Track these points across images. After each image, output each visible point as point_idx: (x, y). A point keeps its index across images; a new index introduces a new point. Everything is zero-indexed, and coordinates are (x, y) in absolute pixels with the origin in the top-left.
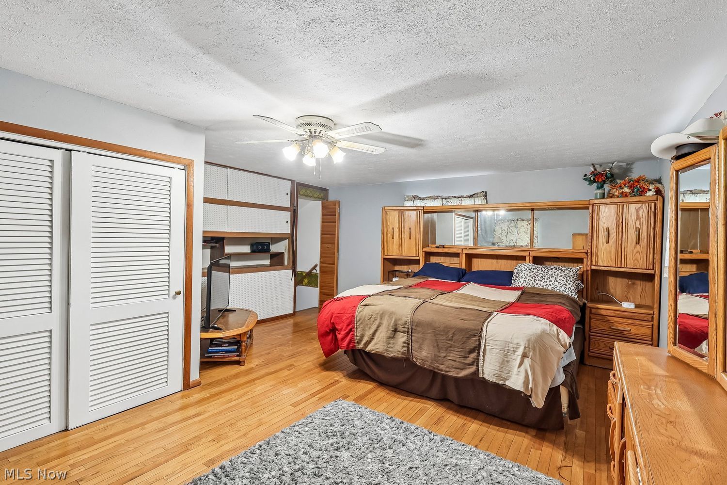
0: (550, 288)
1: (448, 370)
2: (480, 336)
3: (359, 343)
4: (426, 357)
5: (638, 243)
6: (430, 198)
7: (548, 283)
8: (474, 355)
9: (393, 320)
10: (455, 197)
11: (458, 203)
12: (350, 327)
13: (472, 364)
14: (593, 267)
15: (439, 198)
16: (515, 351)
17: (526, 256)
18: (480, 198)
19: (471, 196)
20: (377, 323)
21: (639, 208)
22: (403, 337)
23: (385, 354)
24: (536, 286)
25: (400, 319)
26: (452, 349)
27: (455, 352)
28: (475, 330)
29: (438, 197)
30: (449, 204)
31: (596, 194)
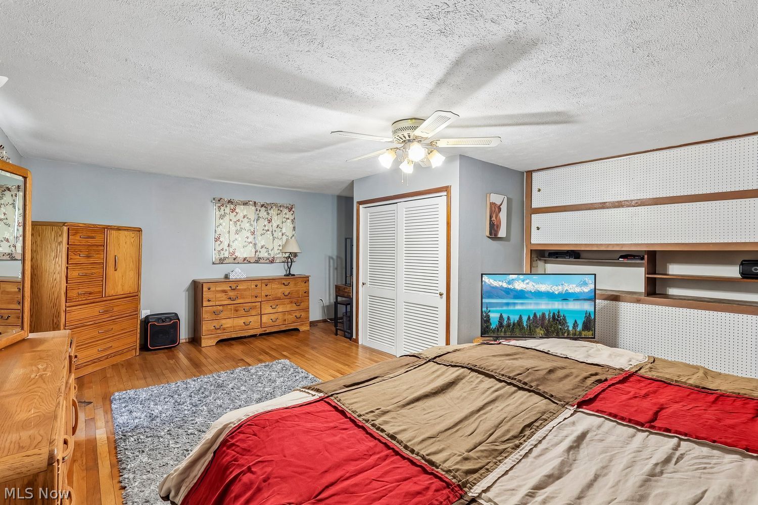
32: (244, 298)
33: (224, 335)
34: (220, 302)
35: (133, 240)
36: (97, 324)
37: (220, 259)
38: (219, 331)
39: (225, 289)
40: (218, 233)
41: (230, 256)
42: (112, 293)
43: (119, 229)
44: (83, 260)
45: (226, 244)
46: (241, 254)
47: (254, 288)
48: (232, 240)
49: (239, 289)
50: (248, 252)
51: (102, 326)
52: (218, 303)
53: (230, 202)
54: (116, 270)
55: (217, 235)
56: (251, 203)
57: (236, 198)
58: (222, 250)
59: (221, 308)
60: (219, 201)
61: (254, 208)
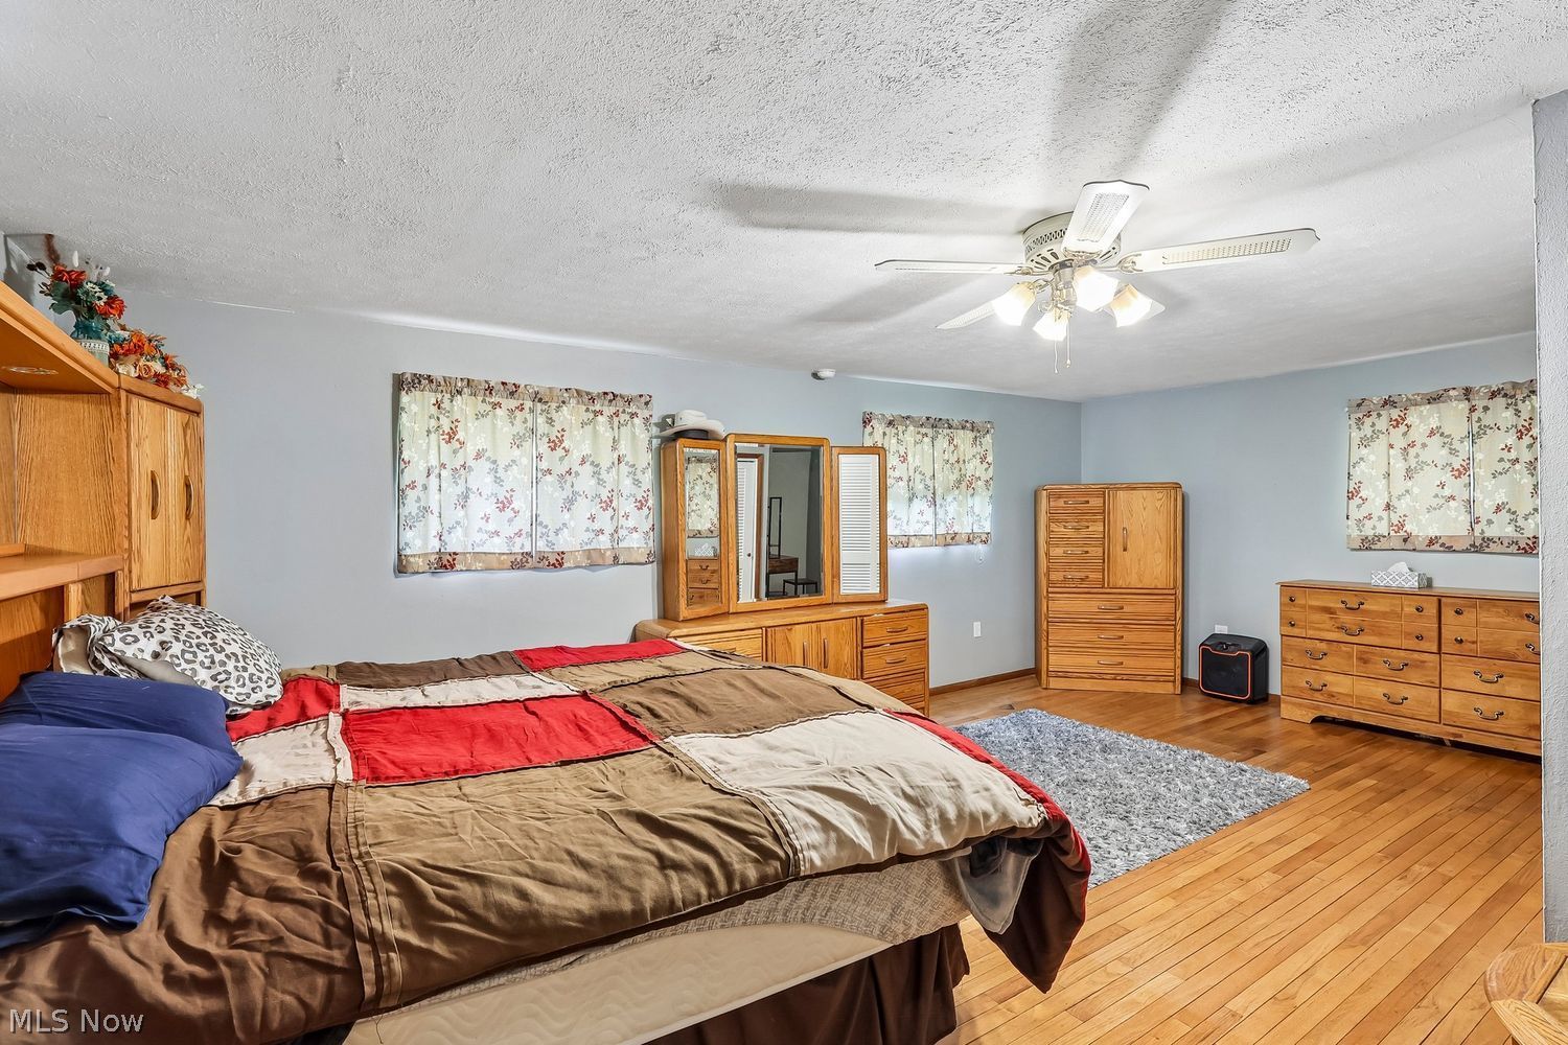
5: (188, 515)
21: (187, 426)
32: (1380, 634)
33: (1331, 709)
34: (1318, 632)
35: (1160, 502)
36: (1097, 625)
37: (1365, 539)
38: (1318, 696)
39: (1332, 605)
40: (1355, 479)
41: (1392, 533)
42: (1120, 583)
43: (1131, 488)
44: (1070, 533)
45: (1380, 502)
46: (1423, 527)
47: (1411, 615)
48: (1395, 493)
49: (1367, 612)
50: (1452, 523)
51: (1104, 629)
52: (1311, 633)
53: (1388, 403)
54: (1125, 550)
55: (1352, 485)
56: (1452, 393)
57: (1406, 389)
58: (1369, 517)
59: (1323, 646)
60: (1359, 405)
61: (1464, 406)
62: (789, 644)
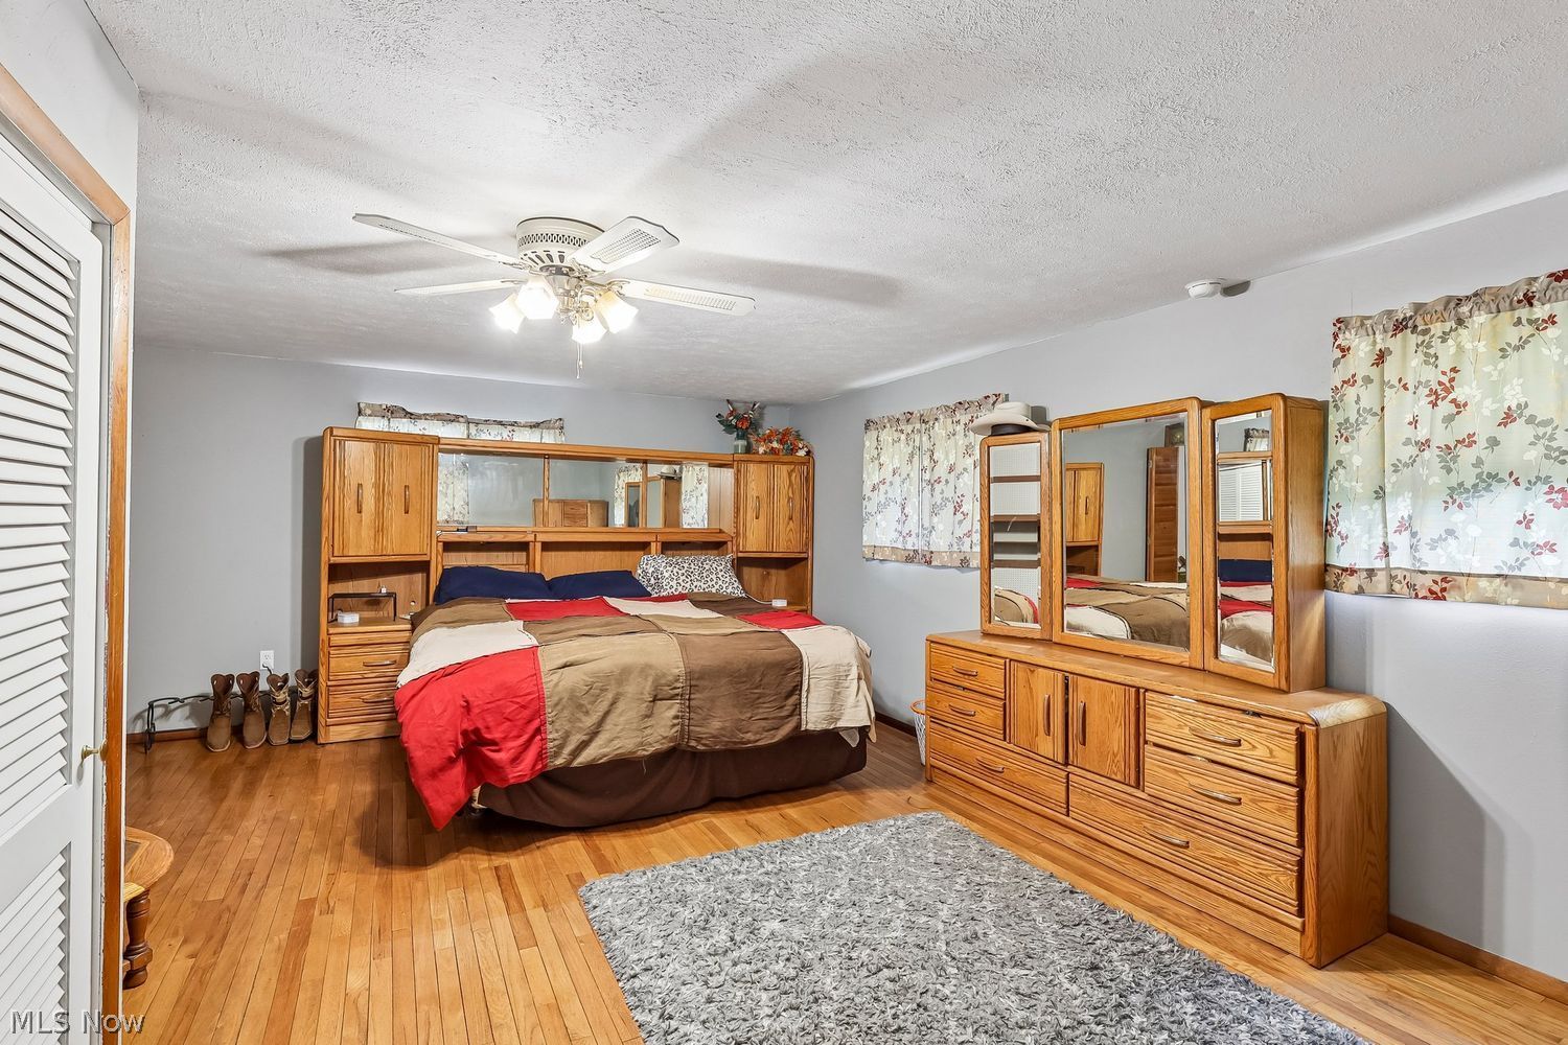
0: (714, 591)
1: (758, 737)
2: (801, 668)
3: (557, 755)
4: (722, 729)
5: (791, 518)
6: (437, 417)
7: (710, 584)
8: (793, 699)
9: (650, 679)
10: (501, 423)
11: (505, 436)
12: (536, 723)
13: (791, 715)
14: (740, 555)
15: (461, 419)
16: (847, 676)
17: (650, 543)
18: (552, 431)
19: (536, 425)
20: (610, 696)
21: (792, 471)
22: (670, 708)
23: (639, 753)
24: (696, 590)
25: (664, 675)
26: (760, 700)
27: (765, 705)
28: (792, 660)
29: (457, 416)
30: (484, 437)
31: (736, 447)
62: (1031, 689)
